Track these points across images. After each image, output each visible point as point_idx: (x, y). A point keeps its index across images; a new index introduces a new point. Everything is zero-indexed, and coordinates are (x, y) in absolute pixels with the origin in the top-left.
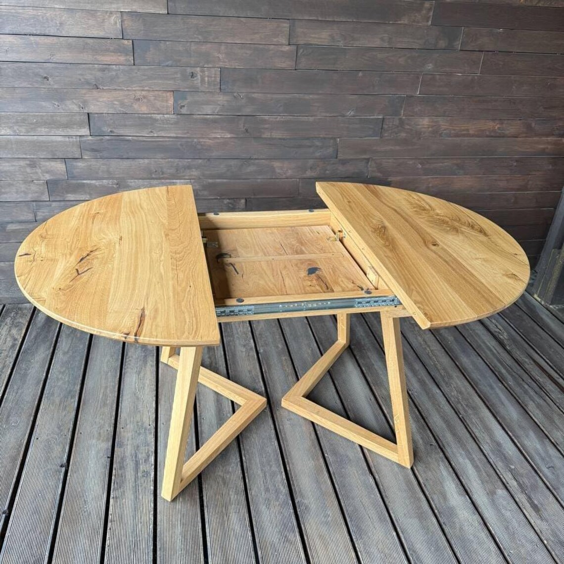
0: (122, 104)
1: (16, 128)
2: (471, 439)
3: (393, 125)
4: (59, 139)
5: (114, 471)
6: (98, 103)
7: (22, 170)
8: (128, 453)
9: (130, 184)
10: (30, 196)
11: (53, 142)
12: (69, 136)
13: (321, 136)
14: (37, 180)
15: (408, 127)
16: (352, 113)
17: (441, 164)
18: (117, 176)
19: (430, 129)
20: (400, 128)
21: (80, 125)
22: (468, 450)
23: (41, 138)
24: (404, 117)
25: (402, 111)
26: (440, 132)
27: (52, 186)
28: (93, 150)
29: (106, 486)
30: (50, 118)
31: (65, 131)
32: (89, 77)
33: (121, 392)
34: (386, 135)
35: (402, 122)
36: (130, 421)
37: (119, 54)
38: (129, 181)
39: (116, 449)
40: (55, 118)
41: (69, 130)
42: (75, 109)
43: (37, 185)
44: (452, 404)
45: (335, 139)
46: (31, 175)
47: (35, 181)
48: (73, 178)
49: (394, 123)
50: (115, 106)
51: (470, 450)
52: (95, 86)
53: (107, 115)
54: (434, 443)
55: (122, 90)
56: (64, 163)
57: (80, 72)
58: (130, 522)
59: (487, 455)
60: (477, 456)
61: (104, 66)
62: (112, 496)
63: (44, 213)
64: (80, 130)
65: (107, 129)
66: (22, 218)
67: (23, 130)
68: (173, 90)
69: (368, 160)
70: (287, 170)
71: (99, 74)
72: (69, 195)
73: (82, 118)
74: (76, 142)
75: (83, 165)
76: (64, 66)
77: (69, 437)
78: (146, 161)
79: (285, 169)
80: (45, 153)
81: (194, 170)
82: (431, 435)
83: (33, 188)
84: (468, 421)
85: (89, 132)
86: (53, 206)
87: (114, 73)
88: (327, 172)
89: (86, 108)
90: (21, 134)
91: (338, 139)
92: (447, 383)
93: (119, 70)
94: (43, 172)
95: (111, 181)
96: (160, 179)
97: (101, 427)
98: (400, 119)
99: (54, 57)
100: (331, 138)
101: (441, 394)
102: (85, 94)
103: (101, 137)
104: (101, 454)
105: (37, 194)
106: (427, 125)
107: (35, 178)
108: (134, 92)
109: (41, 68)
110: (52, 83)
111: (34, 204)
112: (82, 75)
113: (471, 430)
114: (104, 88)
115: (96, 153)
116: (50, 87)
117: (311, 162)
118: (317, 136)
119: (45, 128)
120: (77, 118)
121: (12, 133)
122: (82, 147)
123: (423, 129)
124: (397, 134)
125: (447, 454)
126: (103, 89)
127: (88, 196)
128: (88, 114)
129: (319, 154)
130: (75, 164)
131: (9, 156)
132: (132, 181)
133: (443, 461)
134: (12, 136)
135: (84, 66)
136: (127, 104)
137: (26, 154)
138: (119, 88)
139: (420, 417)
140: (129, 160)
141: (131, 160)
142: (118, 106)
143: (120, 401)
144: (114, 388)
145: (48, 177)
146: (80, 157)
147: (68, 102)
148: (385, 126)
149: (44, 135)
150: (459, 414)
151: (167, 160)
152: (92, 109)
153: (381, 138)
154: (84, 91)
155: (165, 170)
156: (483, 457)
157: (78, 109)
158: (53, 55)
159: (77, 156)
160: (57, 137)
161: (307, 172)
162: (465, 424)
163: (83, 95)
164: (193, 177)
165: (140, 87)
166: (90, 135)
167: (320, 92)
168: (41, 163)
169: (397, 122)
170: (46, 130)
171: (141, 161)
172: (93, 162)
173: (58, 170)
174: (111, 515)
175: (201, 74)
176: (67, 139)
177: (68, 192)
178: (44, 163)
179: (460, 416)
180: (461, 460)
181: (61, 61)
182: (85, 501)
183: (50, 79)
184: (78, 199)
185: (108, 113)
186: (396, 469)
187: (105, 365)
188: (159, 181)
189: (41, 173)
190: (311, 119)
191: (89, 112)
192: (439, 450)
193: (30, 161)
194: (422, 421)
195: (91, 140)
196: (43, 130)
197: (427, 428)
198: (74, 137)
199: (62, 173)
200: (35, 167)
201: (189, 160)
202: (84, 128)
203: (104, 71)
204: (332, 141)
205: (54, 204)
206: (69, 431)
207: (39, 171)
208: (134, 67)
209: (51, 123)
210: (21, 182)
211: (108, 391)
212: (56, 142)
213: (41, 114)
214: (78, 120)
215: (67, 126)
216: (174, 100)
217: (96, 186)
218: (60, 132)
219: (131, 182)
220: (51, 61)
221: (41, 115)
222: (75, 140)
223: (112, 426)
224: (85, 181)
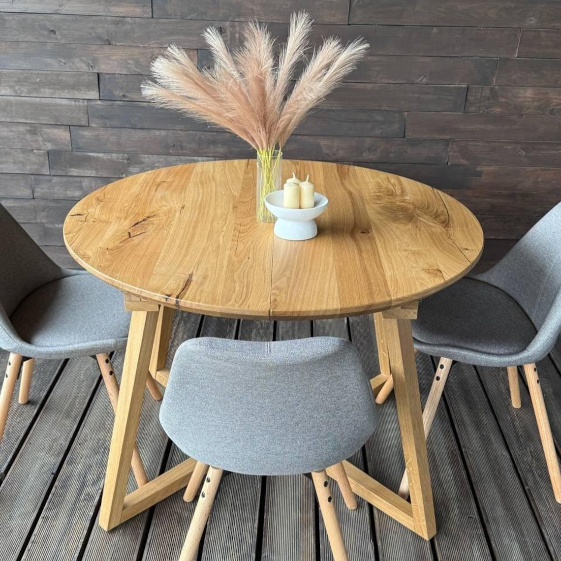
0: (137, 63)
1: (17, 88)
2: (531, 518)
3: (482, 96)
4: (64, 102)
5: (53, 489)
6: (109, 62)
7: (21, 136)
8: (76, 473)
9: (143, 160)
10: (28, 167)
11: (57, 105)
12: (75, 100)
13: (383, 108)
14: (37, 150)
15: (504, 100)
16: (425, 80)
17: (554, 152)
18: (129, 150)
19: (536, 104)
20: (491, 101)
21: (89, 87)
22: (521, 531)
23: (44, 101)
24: (497, 87)
25: (494, 79)
26: (551, 108)
27: (54, 157)
28: (102, 117)
29: (40, 504)
30: (55, 77)
31: (71, 93)
32: (100, 30)
33: (91, 405)
34: (472, 109)
35: (494, 94)
36: (91, 438)
37: (136, 5)
38: (143, 156)
39: (65, 465)
40: (60, 78)
41: (76, 92)
42: (84, 68)
43: (37, 155)
44: (520, 473)
45: (401, 112)
46: (32, 143)
47: (35, 151)
48: (78, 148)
49: (483, 95)
50: (129, 66)
51: (525, 532)
52: (107, 42)
53: (119, 76)
54: (476, 515)
55: (138, 47)
56: (68, 132)
57: (91, 25)
58: (54, 548)
59: (547, 541)
60: (532, 539)
61: (118, 19)
62: (42, 515)
63: (42, 189)
64: (88, 93)
65: (118, 93)
66: (18, 194)
67: (25, 91)
68: (197, 48)
69: (447, 142)
70: (337, 150)
71: (112, 28)
72: (73, 169)
73: (91, 79)
74: (83, 106)
75: (90, 134)
76: (74, 18)
77: (16, 446)
78: (163, 133)
79: (335, 149)
80: (47, 118)
81: (219, 145)
82: (474, 505)
83: (33, 158)
84: (534, 495)
85: (98, 95)
86: (53, 181)
87: (129, 27)
88: (391, 155)
89: (96, 68)
90: (23, 95)
91: (406, 113)
92: (521, 446)
93: (135, 23)
94: (44, 140)
95: (121, 155)
96: (179, 155)
97: (55, 440)
98: (492, 89)
99: (63, 7)
100: (395, 112)
101: (508, 457)
102: (95, 51)
103: (113, 102)
104: (45, 469)
105: (36, 167)
106: (531, 98)
107: (35, 146)
108: (151, 50)
109: (48, 20)
110: (59, 37)
111: (33, 177)
112: (92, 28)
113: (536, 507)
114: (118, 44)
115: (105, 120)
116: (57, 42)
117: (368, 141)
118: (378, 108)
119: (49, 88)
120: (86, 77)
121: (12, 94)
122: (90, 112)
123: (527, 103)
124: (487, 108)
125: (489, 531)
126: (116, 45)
127: (94, 172)
128: (98, 74)
129: (380, 131)
130: (80, 132)
131: (8, 120)
132: (146, 156)
133: (479, 539)
134: (12, 97)
135: (95, 18)
136: (143, 64)
137: (27, 118)
138: (134, 44)
139: (466, 481)
140: (143, 131)
141: (145, 131)
142: (132, 66)
143: (87, 415)
144: (85, 399)
145: (49, 146)
146: (87, 125)
147: (76, 60)
148: (471, 98)
149: (48, 97)
150: (525, 485)
151: (187, 132)
152: (103, 68)
153: (466, 113)
154: (94, 47)
155: (184, 144)
156: (542, 544)
157: (87, 68)
158: (62, 5)
159: (83, 123)
160: (62, 99)
161: (364, 154)
162: (530, 498)
163: (93, 52)
164: (218, 155)
165: (159, 44)
166: (100, 99)
167: (381, 53)
168: (43, 129)
169: (487, 92)
170: (50, 91)
171: (157, 133)
172: (102, 132)
173: (61, 139)
174: (35, 535)
175: (231, 29)
176: (73, 103)
177: (71, 166)
178: (46, 130)
179: (526, 488)
180: (506, 541)
181: (70, 13)
182: (11, 516)
183: (57, 33)
184: (82, 175)
185: (121, 74)
186: (410, 539)
187: (83, 372)
188: (178, 157)
189: (42, 141)
190: (369, 86)
191: (99, 72)
192: (479, 525)
193: (31, 127)
194: (468, 487)
195: (101, 105)
196: (47, 91)
197: (471, 496)
198: (81, 101)
199: (66, 143)
200: (36, 134)
201: (215, 133)
202: (94, 90)
203: (118, 24)
204: (397, 115)
205: (55, 180)
206: (17, 440)
207: (40, 139)
208: (152, 20)
209: (57, 84)
210: (19, 150)
211: (77, 402)
212: (60, 105)
213: (45, 72)
214: (86, 80)
215: (74, 87)
216: (198, 60)
217: (103, 160)
218: (65, 94)
219: (144, 158)
220: (59, 12)
221: (46, 74)
222: (81, 104)
223: (69, 440)
224: (91, 154)
